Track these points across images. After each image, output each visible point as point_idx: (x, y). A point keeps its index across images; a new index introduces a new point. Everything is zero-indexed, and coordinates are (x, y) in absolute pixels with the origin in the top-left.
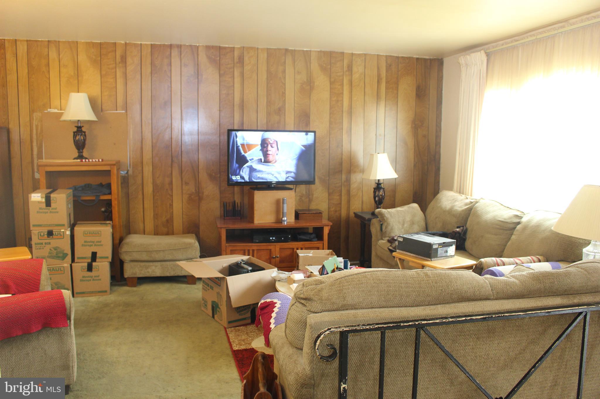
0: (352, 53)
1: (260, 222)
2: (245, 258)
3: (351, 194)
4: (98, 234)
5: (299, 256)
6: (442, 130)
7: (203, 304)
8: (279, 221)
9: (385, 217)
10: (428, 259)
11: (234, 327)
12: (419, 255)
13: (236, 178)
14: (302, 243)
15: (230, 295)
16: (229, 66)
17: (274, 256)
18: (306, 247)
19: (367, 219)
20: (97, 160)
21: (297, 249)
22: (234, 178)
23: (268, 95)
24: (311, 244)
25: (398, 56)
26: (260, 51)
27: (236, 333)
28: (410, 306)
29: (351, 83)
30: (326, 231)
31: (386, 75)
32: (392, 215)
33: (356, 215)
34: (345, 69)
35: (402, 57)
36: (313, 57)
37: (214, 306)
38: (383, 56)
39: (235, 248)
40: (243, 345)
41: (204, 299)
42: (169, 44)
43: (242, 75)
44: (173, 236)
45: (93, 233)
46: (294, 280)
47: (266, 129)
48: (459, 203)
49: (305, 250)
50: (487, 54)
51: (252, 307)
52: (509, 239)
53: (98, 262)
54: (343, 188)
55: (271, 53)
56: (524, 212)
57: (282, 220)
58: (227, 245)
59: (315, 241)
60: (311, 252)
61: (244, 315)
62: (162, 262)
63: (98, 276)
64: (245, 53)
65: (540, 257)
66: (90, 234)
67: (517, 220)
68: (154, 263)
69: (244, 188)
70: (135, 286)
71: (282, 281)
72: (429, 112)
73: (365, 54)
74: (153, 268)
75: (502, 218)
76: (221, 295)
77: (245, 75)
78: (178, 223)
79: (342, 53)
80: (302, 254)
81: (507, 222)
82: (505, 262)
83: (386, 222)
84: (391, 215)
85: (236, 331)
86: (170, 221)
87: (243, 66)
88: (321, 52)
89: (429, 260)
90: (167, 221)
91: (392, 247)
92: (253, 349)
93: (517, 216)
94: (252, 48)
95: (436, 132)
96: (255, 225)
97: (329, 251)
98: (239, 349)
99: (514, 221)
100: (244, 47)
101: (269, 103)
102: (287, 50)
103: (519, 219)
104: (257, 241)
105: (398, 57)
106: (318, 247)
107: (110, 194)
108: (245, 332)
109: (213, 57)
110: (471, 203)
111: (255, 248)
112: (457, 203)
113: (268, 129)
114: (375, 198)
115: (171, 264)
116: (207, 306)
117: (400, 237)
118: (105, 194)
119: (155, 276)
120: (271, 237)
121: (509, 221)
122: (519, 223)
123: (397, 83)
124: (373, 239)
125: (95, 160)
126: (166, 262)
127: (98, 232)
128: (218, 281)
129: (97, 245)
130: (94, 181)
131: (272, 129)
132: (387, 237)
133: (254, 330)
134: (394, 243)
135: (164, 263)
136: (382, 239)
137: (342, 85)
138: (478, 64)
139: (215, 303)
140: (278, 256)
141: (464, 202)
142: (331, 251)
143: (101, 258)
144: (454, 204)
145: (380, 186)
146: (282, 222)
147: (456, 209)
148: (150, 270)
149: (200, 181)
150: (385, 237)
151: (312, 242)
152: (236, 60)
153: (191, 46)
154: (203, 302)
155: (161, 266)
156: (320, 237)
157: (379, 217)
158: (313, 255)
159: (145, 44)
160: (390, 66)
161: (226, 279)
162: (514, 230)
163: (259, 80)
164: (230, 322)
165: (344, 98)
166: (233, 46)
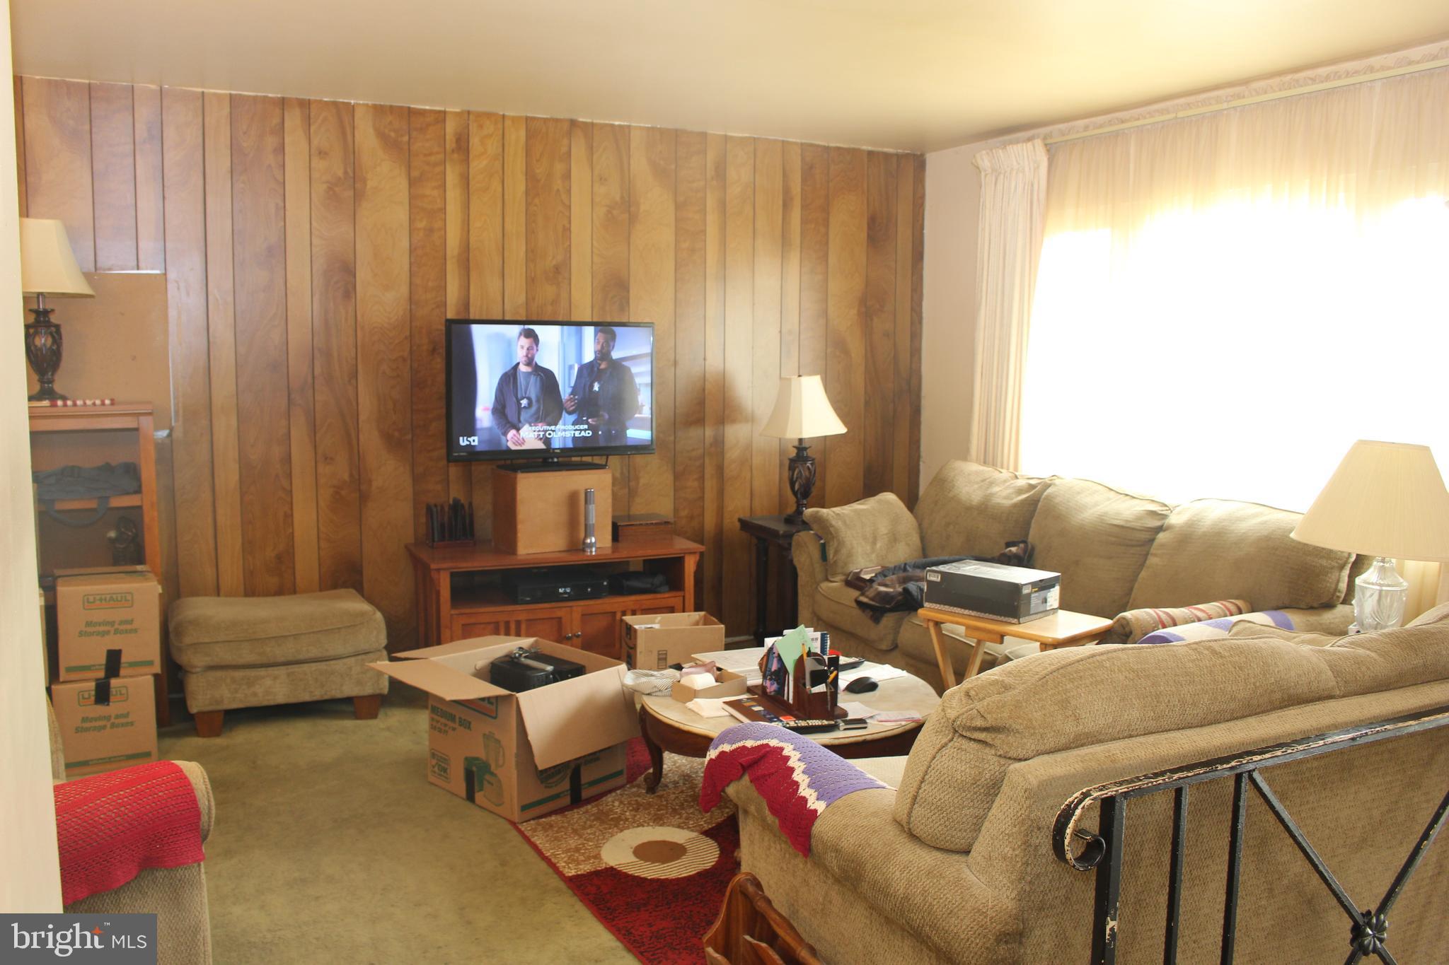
0: (726, 136)
1: (531, 551)
2: (526, 642)
3: (725, 475)
4: (125, 600)
5: (635, 630)
6: (925, 321)
7: (434, 767)
8: (577, 546)
9: (833, 526)
10: (1011, 620)
11: (533, 819)
12: (985, 613)
13: (468, 443)
14: (633, 598)
15: (529, 738)
16: (433, 159)
17: (570, 635)
18: (643, 608)
19: (781, 532)
20: (98, 402)
21: (624, 613)
22: (463, 442)
23: (530, 232)
24: (657, 599)
25: (827, 145)
26: (508, 123)
27: (548, 833)
28: (1197, 726)
29: (723, 206)
30: (690, 565)
31: (802, 189)
32: (848, 522)
33: (745, 525)
34: (710, 172)
35: (838, 149)
36: (636, 140)
37: (474, 769)
38: (795, 143)
39: (473, 620)
40: (582, 861)
41: (436, 753)
42: (278, 98)
43: (465, 180)
44: (293, 596)
45: (112, 599)
46: (695, 690)
47: (524, 319)
48: (1000, 489)
49: (642, 614)
50: (1048, 148)
51: (573, 766)
52: (1142, 565)
53: (125, 677)
54: (707, 461)
55: (536, 130)
56: (1166, 503)
57: (584, 543)
58: (453, 612)
59: (664, 592)
60: (656, 618)
61: (556, 785)
62: (289, 667)
63: (127, 715)
64: (473, 128)
65: (1239, 603)
66: (103, 602)
67: (1157, 523)
68: (271, 671)
69: (473, 468)
70: (217, 734)
71: (658, 694)
72: (896, 278)
73: (754, 138)
74: (268, 682)
75: (1120, 520)
76: (498, 741)
77: (472, 183)
78: (307, 562)
79: (704, 135)
80: (640, 623)
81: (1133, 529)
82: (1175, 617)
83: (835, 540)
84: (844, 522)
85: (545, 829)
86: (285, 560)
87: (466, 160)
88: (653, 129)
89: (1013, 622)
90: (279, 558)
91: (867, 597)
92: (612, 868)
93: (1153, 514)
94: (489, 115)
95: (912, 323)
96: (519, 558)
97: (699, 615)
98: (579, 873)
99: (1149, 526)
100: (469, 112)
101: (532, 254)
102: (573, 123)
103: (1159, 520)
104: (528, 599)
105: (828, 147)
106: (672, 605)
107: (138, 491)
108: (570, 830)
109: (392, 134)
110: (1032, 487)
111: (522, 617)
112: (996, 489)
113: (530, 319)
114: (792, 484)
115: (313, 669)
116: (448, 771)
117: (932, 573)
118: (127, 493)
119: (272, 703)
120: (561, 587)
121: (1137, 525)
122: (1160, 529)
123: (826, 210)
124: (803, 578)
125: (92, 401)
126: (302, 665)
127: (123, 595)
128: (488, 706)
129: (122, 630)
130: (89, 459)
131: (539, 319)
132: (838, 574)
133: (588, 823)
134: (871, 587)
135: (295, 668)
136: (827, 580)
137: (703, 211)
138: (1027, 169)
139: (476, 762)
140: (580, 633)
141: (1013, 485)
142: (702, 613)
143: (134, 665)
144: (989, 492)
145: (805, 455)
146: (584, 548)
147: (999, 503)
148: (259, 689)
149: (361, 452)
150: (834, 574)
151: (659, 596)
152: (450, 143)
153: (335, 104)
154: (434, 762)
155: (288, 675)
156: (676, 584)
157: (815, 526)
158: (661, 626)
159: (215, 94)
160: (811, 168)
161: (517, 698)
162: (1152, 545)
163: (506, 197)
164: (524, 808)
165: (707, 243)
166: (443, 109)
